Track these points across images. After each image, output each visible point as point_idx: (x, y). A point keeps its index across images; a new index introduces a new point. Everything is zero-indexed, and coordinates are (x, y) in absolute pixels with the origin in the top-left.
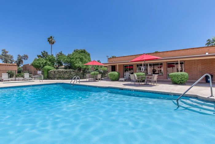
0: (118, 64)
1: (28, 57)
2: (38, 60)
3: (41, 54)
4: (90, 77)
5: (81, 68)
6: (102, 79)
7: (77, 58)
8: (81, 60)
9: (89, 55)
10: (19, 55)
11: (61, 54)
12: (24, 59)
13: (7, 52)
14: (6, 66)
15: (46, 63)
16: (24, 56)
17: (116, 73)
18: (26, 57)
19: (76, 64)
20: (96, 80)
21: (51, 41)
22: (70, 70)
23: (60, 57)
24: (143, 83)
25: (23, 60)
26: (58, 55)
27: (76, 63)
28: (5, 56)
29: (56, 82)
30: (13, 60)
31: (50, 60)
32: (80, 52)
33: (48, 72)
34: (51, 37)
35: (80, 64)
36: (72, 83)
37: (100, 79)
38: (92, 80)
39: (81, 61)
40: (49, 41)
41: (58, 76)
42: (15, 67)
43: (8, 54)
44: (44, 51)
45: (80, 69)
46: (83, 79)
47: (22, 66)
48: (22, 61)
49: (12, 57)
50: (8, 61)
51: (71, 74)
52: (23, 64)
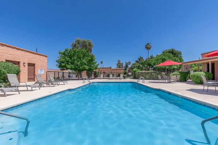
0: (210, 61)
10: (126, 63)
13: (120, 61)
14: (118, 70)
18: (130, 63)
21: (148, 47)
29: (130, 81)
33: (135, 73)
34: (148, 44)
40: (146, 47)
44: (140, 57)
48: (128, 66)
50: (121, 67)
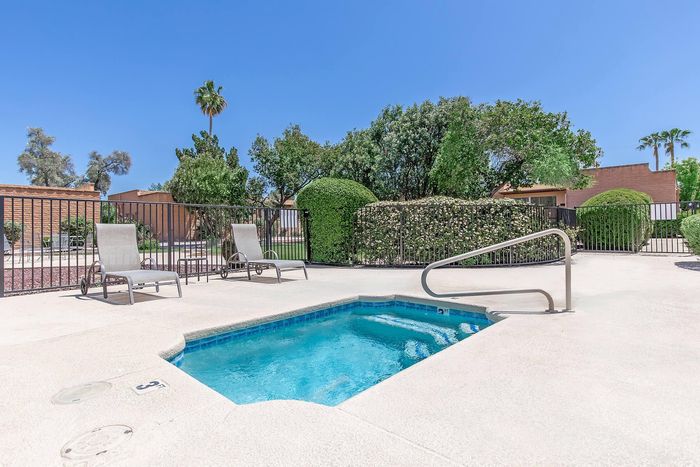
10: (95, 156)
12: (116, 169)
13: (49, 142)
16: (113, 160)
18: (121, 163)
25: (111, 174)
28: (43, 157)
30: (73, 173)
34: (210, 86)
40: (200, 99)
43: (50, 148)
44: (203, 134)
47: (106, 198)
48: (106, 178)
49: (66, 162)
50: (52, 179)
52: (109, 193)
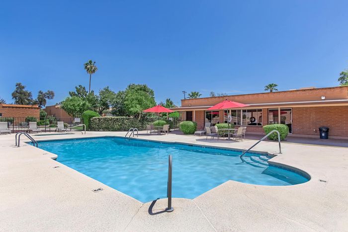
0: (194, 110)
1: (55, 94)
2: (71, 100)
3: (74, 90)
4: (152, 129)
5: (139, 114)
6: (170, 132)
7: (133, 100)
8: (140, 102)
9: (152, 93)
10: (40, 92)
11: (107, 90)
12: (48, 97)
13: (23, 88)
14: (24, 109)
15: (84, 105)
16: (47, 94)
17: (191, 123)
18: (51, 95)
19: (132, 109)
20: (161, 132)
21: (90, 68)
22: (122, 117)
23: (107, 95)
24: (225, 138)
25: (46, 99)
26: (102, 93)
27: (132, 107)
28: (21, 93)
30: (32, 99)
31: (90, 101)
32: (138, 90)
33: (90, 120)
34: (91, 62)
35: (138, 109)
36: (128, 136)
37: (166, 132)
38: (156, 132)
39: (139, 104)
40: (86, 67)
41: (104, 126)
42: (36, 110)
43: (24, 90)
44: (80, 86)
45: (136, 115)
46: (142, 130)
47: (45, 108)
48: (45, 100)
49: (30, 95)
50: (24, 101)
51: (123, 123)
52: (46, 106)
